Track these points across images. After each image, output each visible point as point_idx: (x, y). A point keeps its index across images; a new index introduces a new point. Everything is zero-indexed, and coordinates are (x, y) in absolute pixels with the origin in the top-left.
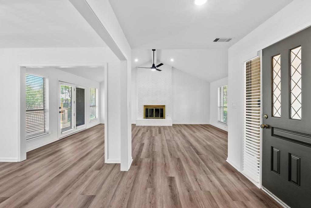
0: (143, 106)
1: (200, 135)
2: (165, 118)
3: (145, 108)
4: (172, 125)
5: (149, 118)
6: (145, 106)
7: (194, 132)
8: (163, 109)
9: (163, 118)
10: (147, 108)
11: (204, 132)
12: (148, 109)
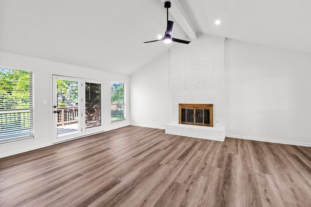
0: (178, 105)
1: (277, 186)
2: (212, 126)
3: (181, 107)
4: (223, 140)
5: (187, 124)
6: (180, 105)
7: (264, 169)
8: (209, 110)
9: (209, 126)
10: (183, 108)
11: (295, 176)
12: (185, 109)
